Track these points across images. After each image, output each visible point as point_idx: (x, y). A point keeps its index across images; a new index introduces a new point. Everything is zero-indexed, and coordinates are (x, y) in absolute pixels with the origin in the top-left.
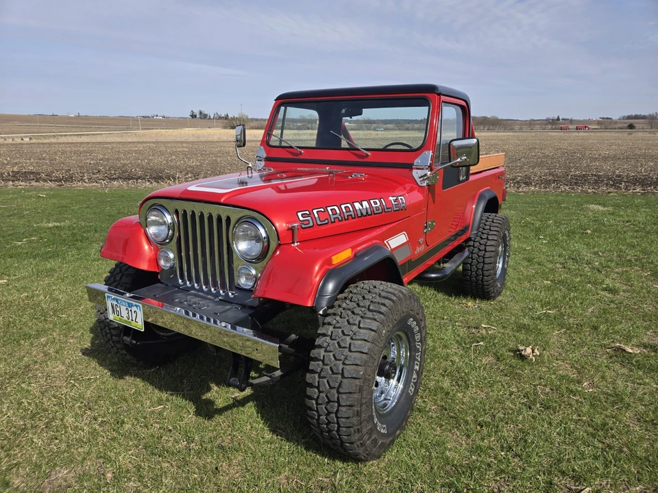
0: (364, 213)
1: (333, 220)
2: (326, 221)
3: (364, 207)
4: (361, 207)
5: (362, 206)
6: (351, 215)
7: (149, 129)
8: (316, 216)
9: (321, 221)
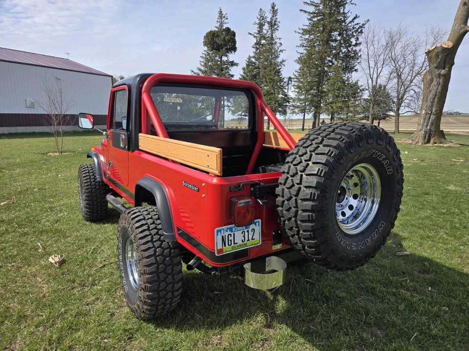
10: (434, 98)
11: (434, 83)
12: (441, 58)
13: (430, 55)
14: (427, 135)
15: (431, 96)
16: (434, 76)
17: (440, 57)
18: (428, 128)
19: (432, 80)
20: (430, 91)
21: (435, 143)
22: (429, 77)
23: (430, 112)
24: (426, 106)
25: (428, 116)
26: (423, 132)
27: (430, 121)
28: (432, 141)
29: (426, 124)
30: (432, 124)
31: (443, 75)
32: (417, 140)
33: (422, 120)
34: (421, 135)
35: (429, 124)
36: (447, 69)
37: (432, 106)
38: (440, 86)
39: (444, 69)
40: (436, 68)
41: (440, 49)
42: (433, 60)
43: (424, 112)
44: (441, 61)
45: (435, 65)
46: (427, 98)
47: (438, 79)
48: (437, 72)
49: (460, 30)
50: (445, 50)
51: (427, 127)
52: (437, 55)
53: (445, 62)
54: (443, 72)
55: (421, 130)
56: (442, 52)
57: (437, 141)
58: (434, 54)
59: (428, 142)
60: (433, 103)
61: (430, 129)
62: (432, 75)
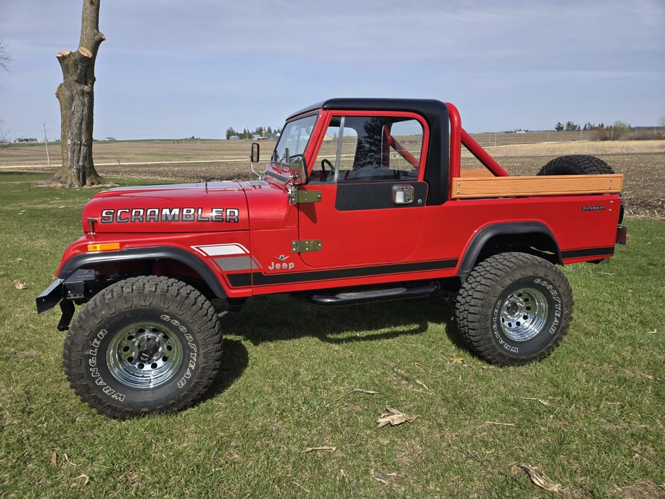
0: (170, 219)
1: (133, 220)
2: (126, 220)
3: (173, 213)
4: (168, 213)
5: (171, 212)
6: (154, 218)
7: (507, 144)
8: (119, 214)
9: (120, 219)
10: (81, 124)
11: (77, 102)
12: (81, 70)
13: (66, 62)
14: (81, 174)
15: (76, 119)
16: (74, 92)
17: (80, 67)
18: (81, 164)
19: (72, 98)
20: (73, 113)
21: (93, 184)
22: (67, 93)
23: (79, 142)
24: (72, 134)
25: (77, 148)
26: (75, 170)
27: (82, 155)
28: (88, 182)
29: (76, 158)
30: (85, 158)
31: (88, 93)
32: (69, 182)
33: (69, 153)
34: (73, 174)
35: (81, 159)
36: (89, 85)
37: (80, 134)
38: (86, 108)
39: (86, 84)
40: (77, 81)
41: (77, 57)
42: (72, 70)
43: (69, 142)
44: (81, 73)
45: (75, 77)
46: (70, 122)
47: (81, 98)
48: (79, 87)
49: (94, 36)
50: (84, 59)
51: (78, 162)
52: (76, 65)
53: (85, 75)
54: (86, 88)
55: (71, 167)
56: (81, 62)
57: (94, 181)
58: (70, 62)
59: (84, 183)
60: (80, 129)
61: (84, 166)
62: (71, 91)
